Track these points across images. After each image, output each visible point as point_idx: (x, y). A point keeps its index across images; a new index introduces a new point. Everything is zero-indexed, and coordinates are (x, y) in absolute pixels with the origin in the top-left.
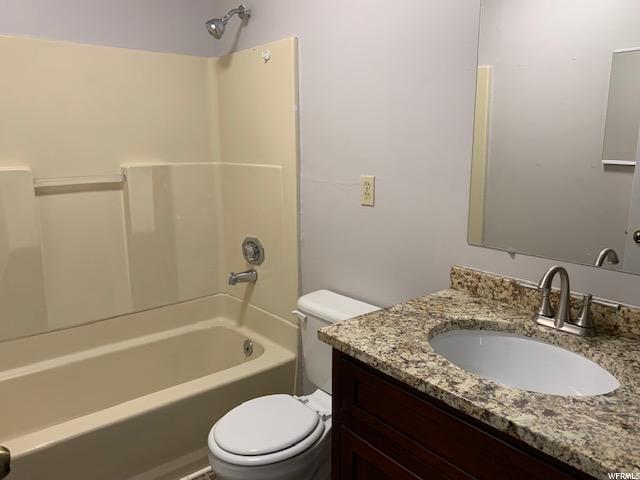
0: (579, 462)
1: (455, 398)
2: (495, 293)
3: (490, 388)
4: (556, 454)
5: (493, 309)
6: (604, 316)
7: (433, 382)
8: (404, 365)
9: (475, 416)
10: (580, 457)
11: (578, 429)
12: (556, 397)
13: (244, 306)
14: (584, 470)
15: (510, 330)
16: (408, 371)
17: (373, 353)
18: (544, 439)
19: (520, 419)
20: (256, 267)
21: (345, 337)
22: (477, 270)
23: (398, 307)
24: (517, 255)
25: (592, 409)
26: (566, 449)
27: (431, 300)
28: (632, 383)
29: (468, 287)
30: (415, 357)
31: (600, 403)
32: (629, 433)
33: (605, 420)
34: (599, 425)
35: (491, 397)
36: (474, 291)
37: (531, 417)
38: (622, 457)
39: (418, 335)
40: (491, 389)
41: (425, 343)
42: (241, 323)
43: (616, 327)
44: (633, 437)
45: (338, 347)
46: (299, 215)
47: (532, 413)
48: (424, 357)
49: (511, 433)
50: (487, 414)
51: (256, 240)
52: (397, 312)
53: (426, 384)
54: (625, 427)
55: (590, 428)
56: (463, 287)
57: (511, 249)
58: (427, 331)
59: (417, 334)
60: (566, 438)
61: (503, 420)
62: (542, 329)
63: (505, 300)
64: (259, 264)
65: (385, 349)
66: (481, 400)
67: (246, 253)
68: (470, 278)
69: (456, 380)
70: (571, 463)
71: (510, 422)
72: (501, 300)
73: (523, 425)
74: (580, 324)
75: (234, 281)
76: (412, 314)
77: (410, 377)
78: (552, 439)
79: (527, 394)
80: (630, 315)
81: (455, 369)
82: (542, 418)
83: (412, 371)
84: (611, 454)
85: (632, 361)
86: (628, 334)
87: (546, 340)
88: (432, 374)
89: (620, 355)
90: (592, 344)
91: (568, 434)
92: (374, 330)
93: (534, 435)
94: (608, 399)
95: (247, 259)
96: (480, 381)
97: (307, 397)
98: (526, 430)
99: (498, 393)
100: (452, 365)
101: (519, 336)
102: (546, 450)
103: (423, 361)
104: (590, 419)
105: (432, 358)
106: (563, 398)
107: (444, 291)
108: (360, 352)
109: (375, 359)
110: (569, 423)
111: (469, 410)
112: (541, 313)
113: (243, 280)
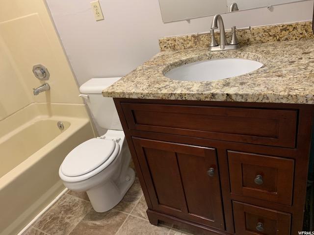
0: (268, 98)
1: (193, 95)
2: (185, 45)
3: (207, 84)
4: (255, 100)
5: (187, 52)
6: (241, 36)
7: (178, 92)
8: (159, 90)
9: (206, 100)
10: (268, 95)
11: (260, 85)
12: (241, 76)
13: (49, 106)
14: (271, 102)
15: (200, 59)
16: (162, 92)
17: (139, 91)
18: (247, 95)
19: (231, 91)
20: (47, 82)
21: (119, 90)
22: (172, 36)
23: (140, 68)
24: (191, 20)
25: (260, 75)
26: (260, 94)
27: (154, 59)
28: (269, 59)
29: (170, 47)
30: (162, 85)
31: (262, 71)
32: (282, 78)
33: (268, 77)
34: (268, 80)
35: (211, 87)
36: (174, 48)
37: (236, 88)
38: (287, 88)
39: (158, 75)
40: (209, 84)
41: (163, 78)
42: (51, 114)
43: (248, 40)
44: (285, 79)
45: (117, 96)
46: (61, 41)
47: (235, 86)
48: (167, 83)
49: (229, 100)
50: (213, 95)
51: (40, 65)
52: (141, 70)
53: (175, 94)
54: (279, 76)
55: (265, 82)
56: (167, 48)
57: (187, 18)
58: (161, 72)
59: (156, 75)
60: (257, 91)
61: (223, 95)
62: (216, 53)
63: (191, 47)
64: (48, 79)
65: (145, 87)
66: (207, 90)
67: (37, 75)
68: (170, 42)
69: (189, 87)
70: (264, 101)
71: (227, 94)
72: (189, 48)
73: (234, 93)
74: (232, 43)
75: (37, 93)
76: (149, 68)
77: (165, 95)
78: (251, 93)
79: (227, 80)
80: (254, 31)
81: (186, 83)
82: (240, 87)
83: (164, 91)
84: (281, 89)
85: (263, 51)
86: (254, 41)
87: (219, 57)
88: (175, 89)
89: (256, 51)
90: (242, 50)
91: (256, 88)
92: (133, 81)
93: (242, 96)
94: (263, 69)
95: (39, 79)
96: (201, 83)
97: (104, 136)
98: (236, 95)
99: (214, 85)
100: (183, 82)
101: (205, 60)
102: (249, 100)
103: (167, 85)
104: (262, 79)
105: (171, 83)
106: (244, 75)
107: (159, 54)
108: (131, 94)
109: (142, 94)
110: (254, 84)
111: (203, 98)
112: (212, 45)
113: (42, 91)
